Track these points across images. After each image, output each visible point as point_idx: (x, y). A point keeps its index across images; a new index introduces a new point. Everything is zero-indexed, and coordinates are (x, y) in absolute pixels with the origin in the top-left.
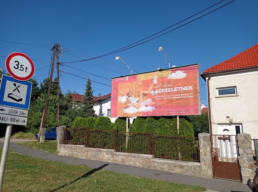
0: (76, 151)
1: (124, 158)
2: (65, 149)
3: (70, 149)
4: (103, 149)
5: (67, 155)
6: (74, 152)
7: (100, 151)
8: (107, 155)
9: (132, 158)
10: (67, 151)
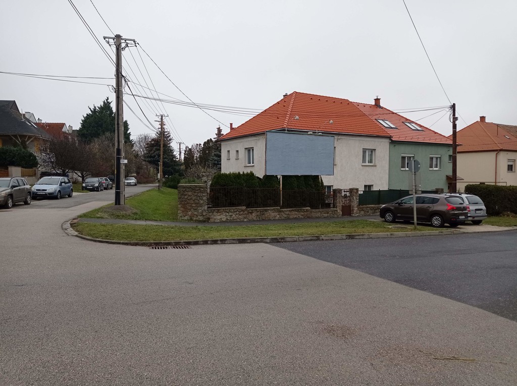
0: (237, 214)
1: (290, 213)
2: (219, 214)
3: (228, 213)
4: (268, 208)
5: (224, 220)
6: (234, 215)
7: (266, 211)
8: (273, 214)
9: (296, 212)
10: (222, 216)
